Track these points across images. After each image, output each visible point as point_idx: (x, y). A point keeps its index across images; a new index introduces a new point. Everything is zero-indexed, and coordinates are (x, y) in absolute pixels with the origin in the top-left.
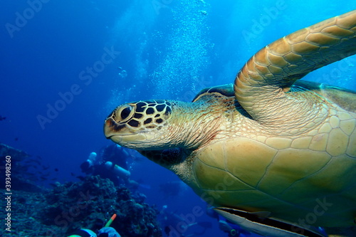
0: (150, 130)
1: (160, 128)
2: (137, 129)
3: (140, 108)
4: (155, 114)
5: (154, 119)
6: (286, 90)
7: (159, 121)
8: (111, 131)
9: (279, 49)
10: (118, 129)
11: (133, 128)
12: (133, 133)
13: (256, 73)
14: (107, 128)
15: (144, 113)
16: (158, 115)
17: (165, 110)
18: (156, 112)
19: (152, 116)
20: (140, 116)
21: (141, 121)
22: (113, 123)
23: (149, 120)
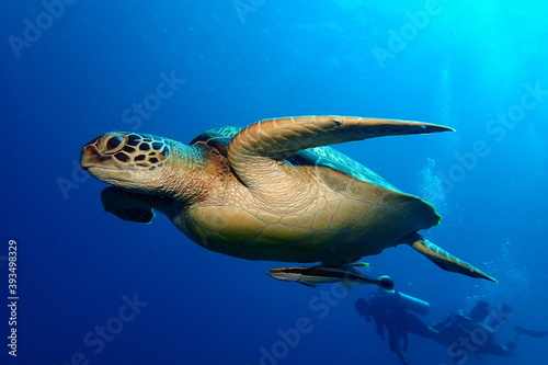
0: (140, 168)
1: (153, 168)
2: (126, 164)
3: (132, 141)
4: (150, 152)
5: (147, 157)
6: (279, 163)
7: (154, 160)
8: (90, 161)
9: (268, 129)
10: (101, 159)
11: (119, 162)
12: (119, 167)
13: (248, 144)
14: (87, 156)
15: (137, 148)
16: (153, 154)
17: (162, 149)
18: (152, 150)
19: (146, 153)
20: (132, 150)
21: (132, 156)
22: (95, 152)
23: (141, 157)
